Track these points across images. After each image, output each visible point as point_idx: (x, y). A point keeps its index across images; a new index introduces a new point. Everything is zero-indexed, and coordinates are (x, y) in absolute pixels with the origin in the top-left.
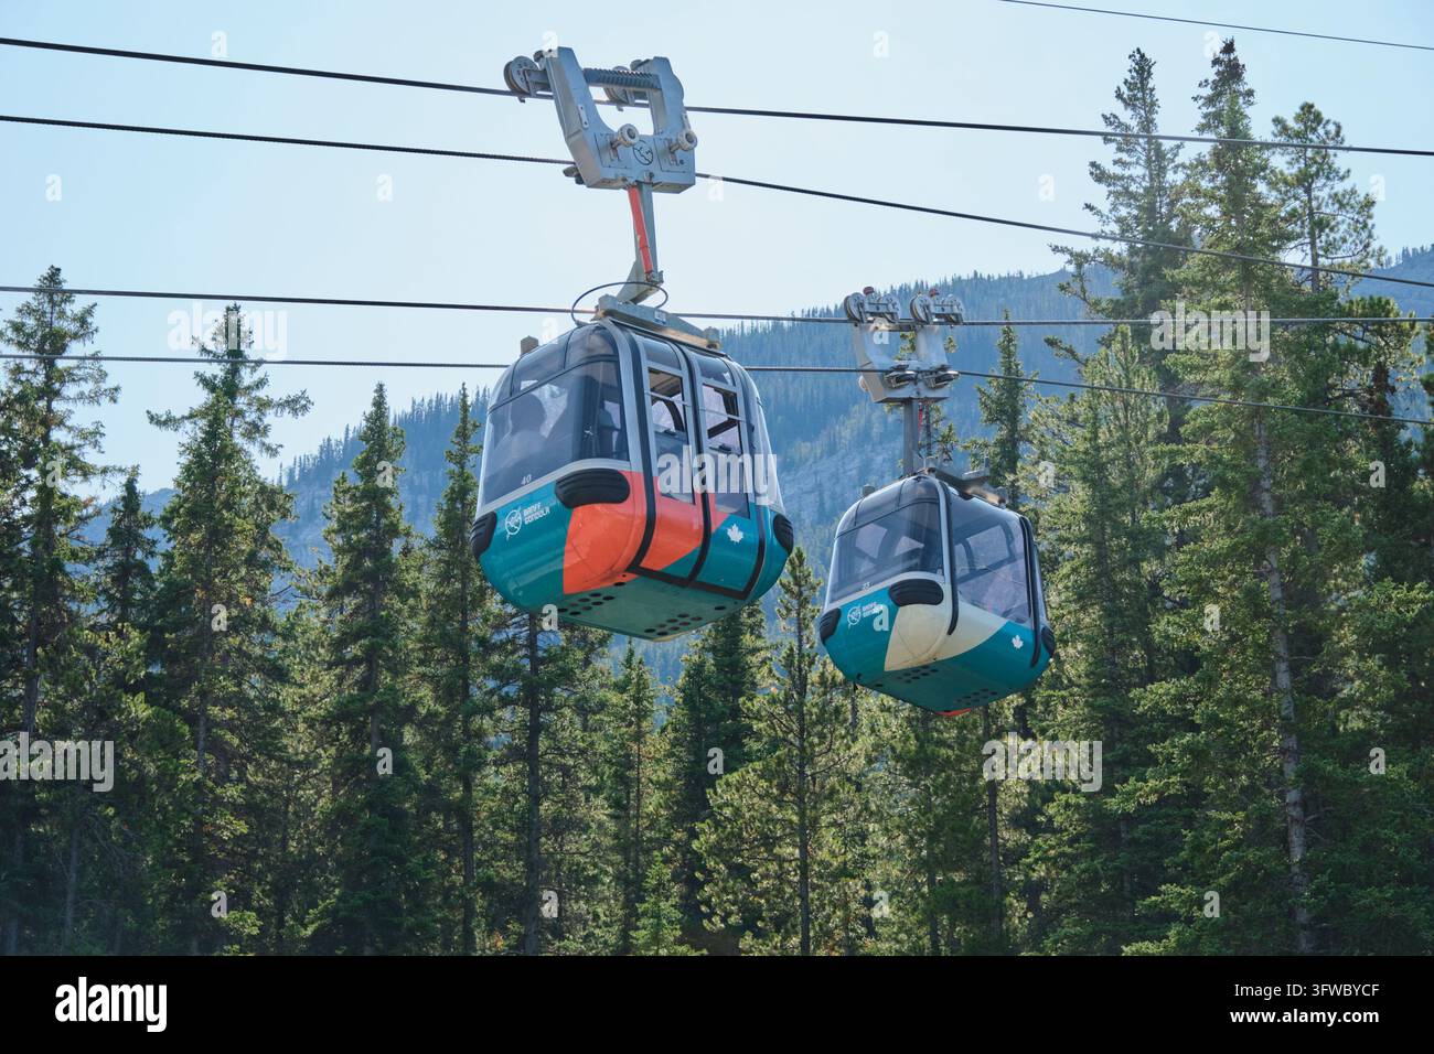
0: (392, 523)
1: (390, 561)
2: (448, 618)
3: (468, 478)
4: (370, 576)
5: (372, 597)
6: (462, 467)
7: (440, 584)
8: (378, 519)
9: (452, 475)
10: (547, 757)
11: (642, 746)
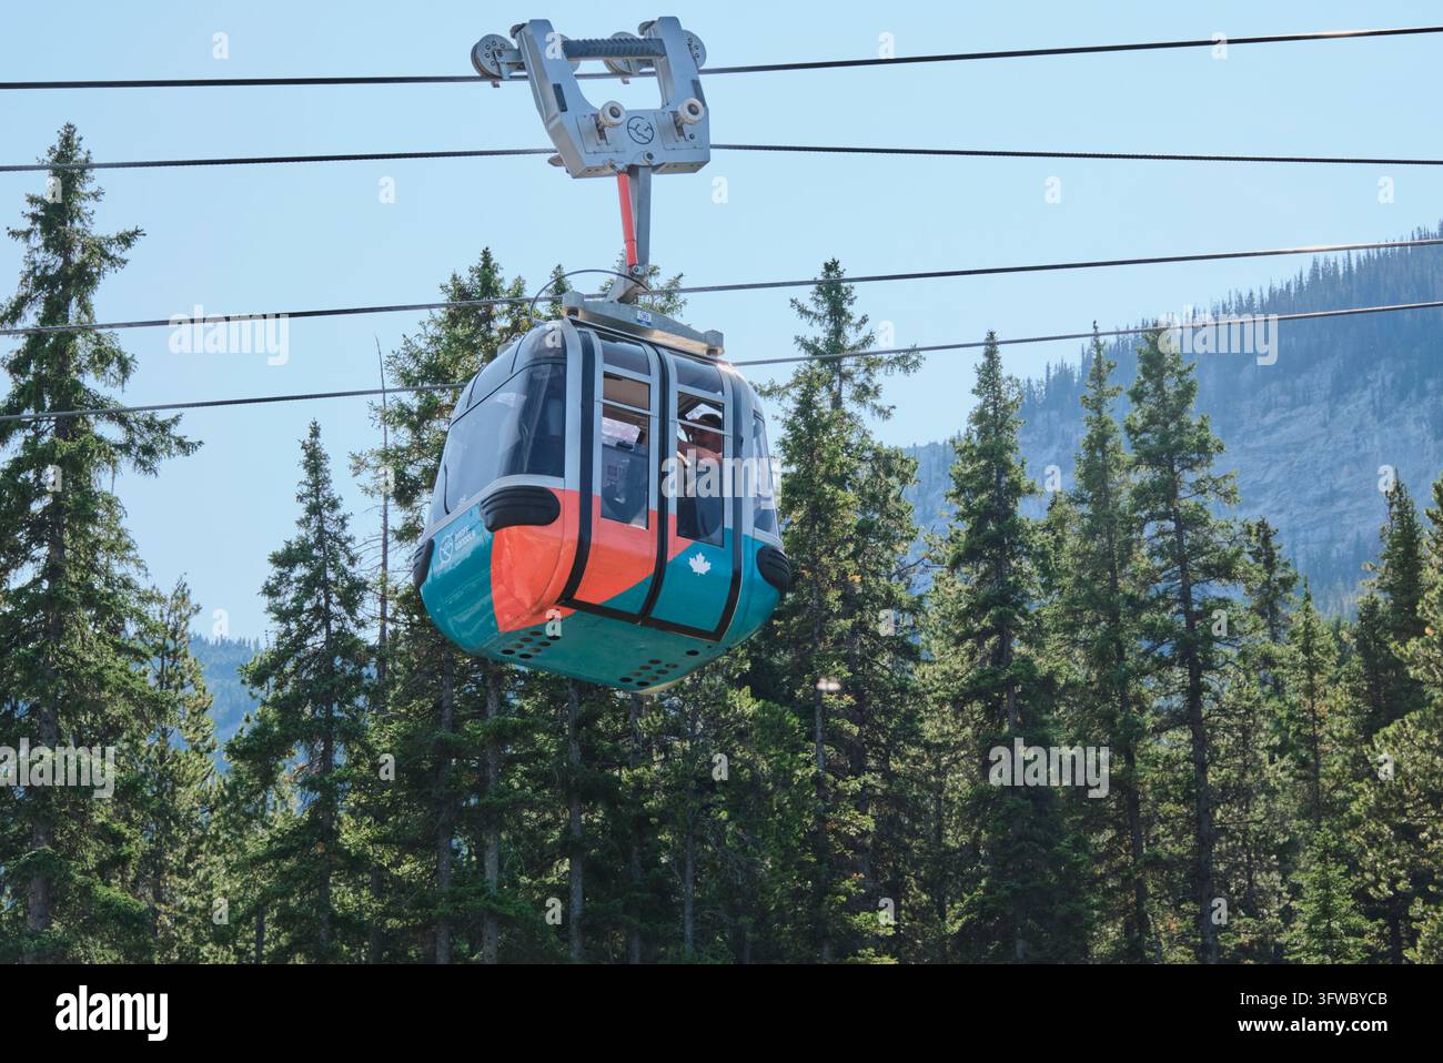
0: (1012, 480)
1: (1014, 521)
2: (1095, 577)
3: (1106, 423)
4: (994, 541)
5: (998, 565)
6: (1099, 412)
7: (1085, 541)
8: (999, 478)
9: (1089, 421)
10: (1212, 719)
11: (1315, 700)
